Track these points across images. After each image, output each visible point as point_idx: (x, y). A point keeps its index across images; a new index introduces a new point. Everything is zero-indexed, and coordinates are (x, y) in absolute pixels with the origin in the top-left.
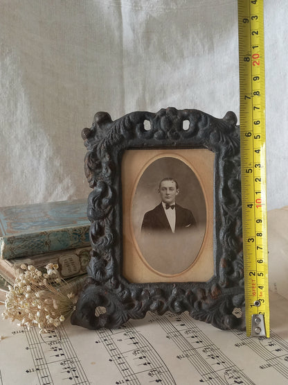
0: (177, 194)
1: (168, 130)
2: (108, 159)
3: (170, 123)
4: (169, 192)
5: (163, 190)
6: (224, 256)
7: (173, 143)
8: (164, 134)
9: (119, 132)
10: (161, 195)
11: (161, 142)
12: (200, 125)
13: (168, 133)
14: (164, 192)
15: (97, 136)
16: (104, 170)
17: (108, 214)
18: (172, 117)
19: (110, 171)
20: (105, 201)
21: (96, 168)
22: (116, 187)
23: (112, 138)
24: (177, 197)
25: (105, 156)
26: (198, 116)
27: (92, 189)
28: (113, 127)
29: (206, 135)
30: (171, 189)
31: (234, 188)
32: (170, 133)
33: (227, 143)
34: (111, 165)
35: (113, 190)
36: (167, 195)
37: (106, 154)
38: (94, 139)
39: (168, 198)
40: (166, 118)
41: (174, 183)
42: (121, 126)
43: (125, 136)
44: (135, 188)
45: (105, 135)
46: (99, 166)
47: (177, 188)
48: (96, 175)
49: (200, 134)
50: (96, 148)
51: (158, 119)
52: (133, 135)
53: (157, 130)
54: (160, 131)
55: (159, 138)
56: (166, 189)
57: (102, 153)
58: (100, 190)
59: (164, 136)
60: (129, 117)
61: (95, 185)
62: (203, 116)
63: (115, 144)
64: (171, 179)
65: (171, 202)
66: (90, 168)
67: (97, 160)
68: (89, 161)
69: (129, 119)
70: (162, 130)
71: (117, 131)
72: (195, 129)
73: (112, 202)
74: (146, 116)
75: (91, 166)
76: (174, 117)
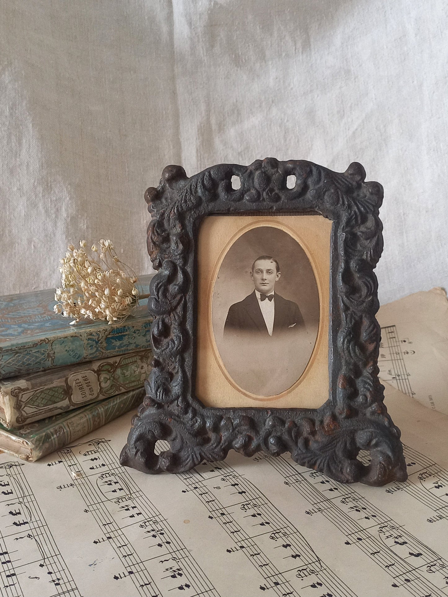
0: (277, 279)
1: (264, 190)
2: (179, 230)
3: (267, 179)
4: (265, 276)
5: (257, 272)
6: (344, 371)
7: (272, 208)
8: (259, 194)
9: (196, 192)
10: (255, 280)
11: (254, 206)
12: (310, 182)
13: (265, 194)
14: (258, 276)
15: (166, 199)
16: (173, 246)
17: (176, 307)
18: (271, 171)
19: (181, 247)
20: (173, 288)
21: (163, 243)
22: (189, 269)
23: (186, 201)
24: (277, 283)
25: (175, 226)
26: (308, 169)
27: (157, 272)
28: (188, 186)
29: (319, 196)
30: (269, 271)
31: (359, 271)
32: (267, 194)
33: (350, 207)
34: (183, 238)
35: (185, 273)
36: (263, 280)
37: (177, 222)
38: (162, 203)
39: (264, 284)
40: (262, 172)
41: (274, 263)
42: (199, 185)
43: (203, 199)
44: (218, 270)
45: (177, 197)
46: (167, 239)
47: (278, 270)
48: (163, 251)
49: (310, 194)
50: (163, 215)
51: (251, 174)
52: (214, 197)
53: (249, 190)
54: (253, 191)
55: (252, 200)
56: (262, 271)
57: (171, 221)
58: (167, 273)
59: (258, 197)
60: (209, 173)
61: (160, 265)
62: (314, 170)
63: (189, 209)
64: (269, 258)
65: (268, 291)
66: (154, 243)
67: (164, 231)
68: (153, 233)
69: (210, 175)
70: (256, 189)
71: (192, 191)
72: (304, 188)
73: (183, 290)
74: (234, 170)
75: (155, 239)
76: (273, 171)
